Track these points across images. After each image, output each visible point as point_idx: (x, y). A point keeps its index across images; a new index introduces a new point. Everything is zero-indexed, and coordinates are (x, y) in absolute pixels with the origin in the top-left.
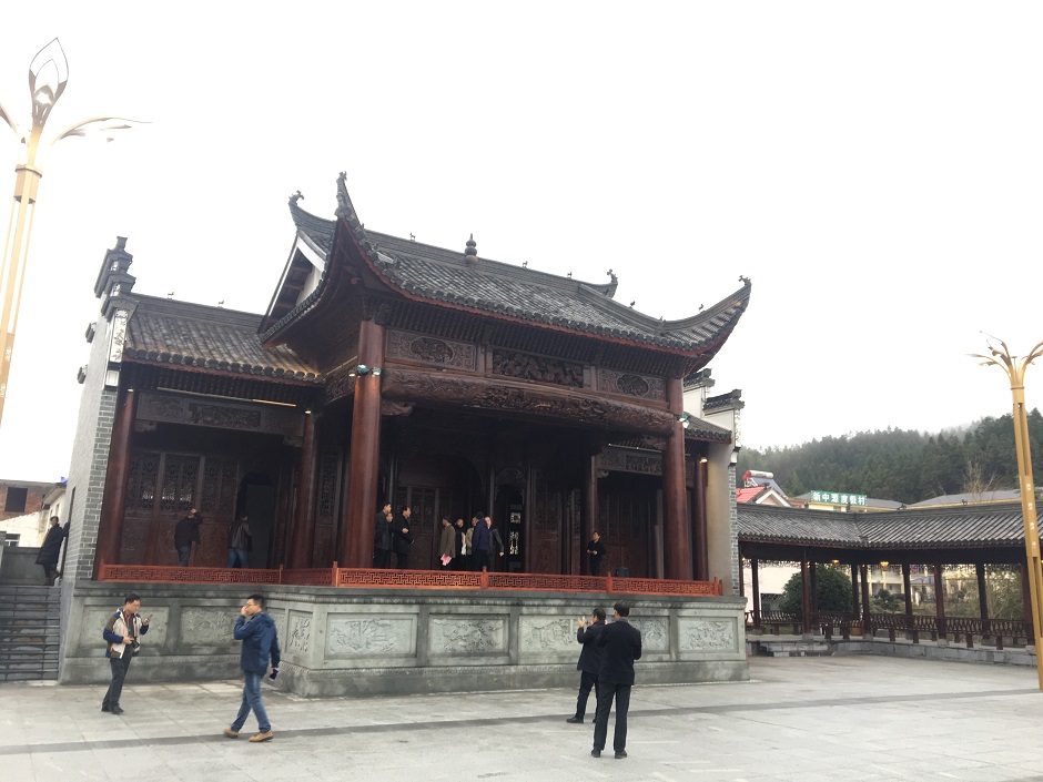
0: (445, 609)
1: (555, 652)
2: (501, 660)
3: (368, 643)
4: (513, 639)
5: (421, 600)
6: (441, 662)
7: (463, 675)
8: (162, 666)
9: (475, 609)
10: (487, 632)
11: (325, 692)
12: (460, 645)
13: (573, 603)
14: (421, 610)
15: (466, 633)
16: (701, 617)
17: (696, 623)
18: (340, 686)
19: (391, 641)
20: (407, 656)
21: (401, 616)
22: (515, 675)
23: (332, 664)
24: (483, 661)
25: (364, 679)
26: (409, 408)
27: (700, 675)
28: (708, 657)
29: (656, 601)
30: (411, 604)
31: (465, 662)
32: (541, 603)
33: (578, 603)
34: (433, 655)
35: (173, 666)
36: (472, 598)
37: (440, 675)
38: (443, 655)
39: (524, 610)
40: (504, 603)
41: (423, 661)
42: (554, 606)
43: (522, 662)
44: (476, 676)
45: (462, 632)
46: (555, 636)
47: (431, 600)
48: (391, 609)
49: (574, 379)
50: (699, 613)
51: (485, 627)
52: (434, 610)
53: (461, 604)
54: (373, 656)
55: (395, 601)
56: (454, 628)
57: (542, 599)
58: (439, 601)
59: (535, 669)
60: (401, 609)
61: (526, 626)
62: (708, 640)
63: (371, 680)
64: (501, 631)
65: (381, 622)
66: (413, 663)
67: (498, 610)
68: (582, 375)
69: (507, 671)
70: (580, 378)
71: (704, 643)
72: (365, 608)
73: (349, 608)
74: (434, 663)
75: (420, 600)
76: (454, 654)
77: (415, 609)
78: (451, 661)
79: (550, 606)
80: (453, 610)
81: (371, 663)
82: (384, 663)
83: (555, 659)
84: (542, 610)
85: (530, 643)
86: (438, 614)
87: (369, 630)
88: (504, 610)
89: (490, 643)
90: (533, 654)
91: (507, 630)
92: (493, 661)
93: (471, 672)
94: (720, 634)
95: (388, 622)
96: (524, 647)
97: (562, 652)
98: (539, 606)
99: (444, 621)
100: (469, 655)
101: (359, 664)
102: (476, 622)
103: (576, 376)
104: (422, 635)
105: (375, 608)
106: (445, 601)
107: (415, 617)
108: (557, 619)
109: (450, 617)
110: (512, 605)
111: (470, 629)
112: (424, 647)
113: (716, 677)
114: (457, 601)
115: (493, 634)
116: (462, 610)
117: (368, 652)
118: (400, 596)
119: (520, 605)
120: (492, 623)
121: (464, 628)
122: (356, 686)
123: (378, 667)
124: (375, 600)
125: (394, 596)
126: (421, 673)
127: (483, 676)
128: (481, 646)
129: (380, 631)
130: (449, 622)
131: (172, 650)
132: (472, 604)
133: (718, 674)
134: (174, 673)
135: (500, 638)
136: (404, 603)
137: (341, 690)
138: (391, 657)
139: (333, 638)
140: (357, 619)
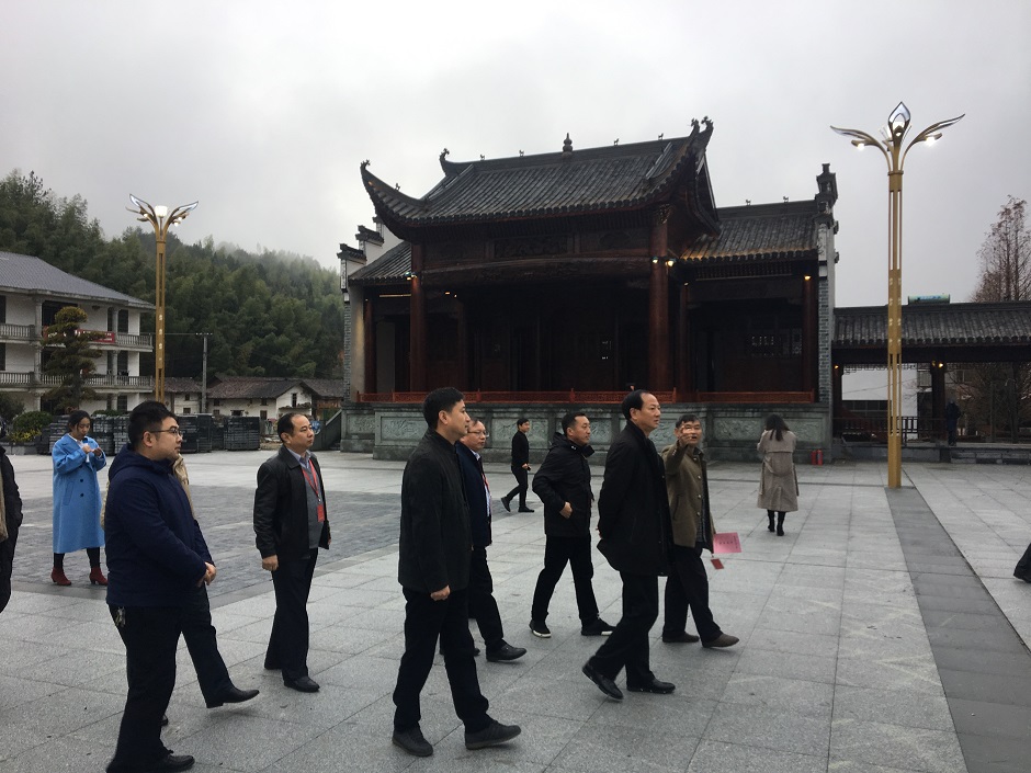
3: (403, 433)
19: (414, 432)
23: (385, 443)
32: (506, 410)
39: (495, 415)
40: (481, 410)
48: (413, 414)
49: (559, 248)
54: (406, 440)
55: (414, 410)
57: (506, 408)
59: (503, 451)
61: (497, 425)
65: (409, 421)
68: (566, 243)
70: (564, 245)
72: (399, 414)
73: (391, 414)
81: (404, 444)
84: (507, 415)
85: (500, 435)
87: (404, 426)
88: (483, 415)
90: (502, 442)
95: (413, 421)
96: (496, 438)
98: (504, 412)
101: (398, 443)
103: (561, 245)
105: (405, 414)
110: (486, 412)
117: (403, 437)
118: (416, 408)
119: (492, 412)
123: (407, 446)
124: (404, 410)
125: (413, 407)
129: (409, 426)
139: (385, 429)
140: (396, 420)
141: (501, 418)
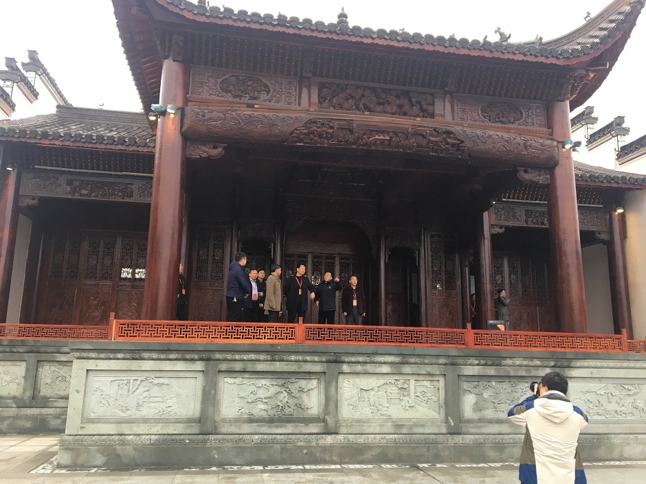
0: (238, 366)
1: (389, 419)
2: (313, 428)
3: (138, 405)
4: (331, 403)
5: (206, 356)
6: (233, 429)
7: (262, 446)
8: (16, 417)
9: (278, 366)
10: (296, 394)
11: (80, 462)
12: (260, 410)
13: (412, 360)
14: (207, 367)
15: (268, 395)
16: (600, 379)
17: (593, 386)
18: (99, 455)
19: (169, 403)
20: (189, 421)
21: (182, 375)
22: (332, 446)
23: (91, 429)
24: (289, 428)
25: (129, 448)
26: (220, 149)
27: (602, 452)
28: (612, 428)
29: (532, 358)
30: (192, 360)
31: (265, 429)
32: (368, 359)
33: (418, 360)
34: (224, 420)
35: (27, 418)
36: (274, 354)
37: (230, 445)
38: (237, 421)
39: (345, 368)
40: (316, 359)
41: (209, 428)
42: (385, 363)
43: (343, 430)
44: (278, 447)
45: (262, 394)
46: (389, 400)
47: (218, 356)
48: (167, 366)
49: (422, 110)
50: (596, 373)
51: (294, 388)
52: (224, 367)
53: (259, 361)
54: (145, 421)
55: (172, 356)
56: (253, 388)
57: (369, 355)
58: (229, 356)
59: (361, 440)
60: (180, 366)
61: (348, 387)
62: (612, 407)
63: (140, 449)
64: (314, 394)
65: (157, 381)
66: (195, 429)
67: (309, 367)
68: (433, 104)
69: (321, 442)
70: (430, 108)
71: (607, 412)
72: (134, 365)
73: (113, 365)
74: (224, 430)
75: (204, 356)
76: (251, 420)
77: (199, 366)
78: (246, 428)
79: (381, 363)
80: (250, 367)
81: (141, 429)
82: (158, 429)
83: (389, 427)
84: (369, 368)
85: (355, 407)
86: (230, 372)
87: (141, 389)
88: (317, 368)
89: (299, 406)
90: (358, 421)
91: (322, 391)
92: (302, 428)
93: (273, 442)
94: (631, 399)
95: (165, 381)
96: (346, 412)
97: (400, 420)
98: (365, 363)
99: (238, 380)
100: (271, 421)
101: (126, 429)
102: (280, 382)
103: (425, 107)
104: (209, 397)
105: (147, 365)
106: (237, 357)
107: (200, 376)
108: (392, 379)
109: (247, 376)
110: (328, 362)
111: (273, 390)
112: (210, 410)
113: (625, 455)
114: (253, 356)
115: (305, 397)
116: (261, 367)
117: (138, 415)
118: (177, 351)
119: (339, 362)
120: (303, 383)
121: (265, 388)
122: (119, 456)
123: (149, 433)
124: (146, 355)
125: (170, 351)
126: (205, 441)
127: (289, 446)
128: (287, 411)
129: (155, 391)
130: (246, 381)
131: (28, 402)
132: (273, 360)
133: (628, 451)
134: (28, 424)
135: (313, 401)
136: (184, 359)
137: (100, 460)
138: (167, 422)
139: (93, 399)
140: (124, 377)
141: (357, 374)
